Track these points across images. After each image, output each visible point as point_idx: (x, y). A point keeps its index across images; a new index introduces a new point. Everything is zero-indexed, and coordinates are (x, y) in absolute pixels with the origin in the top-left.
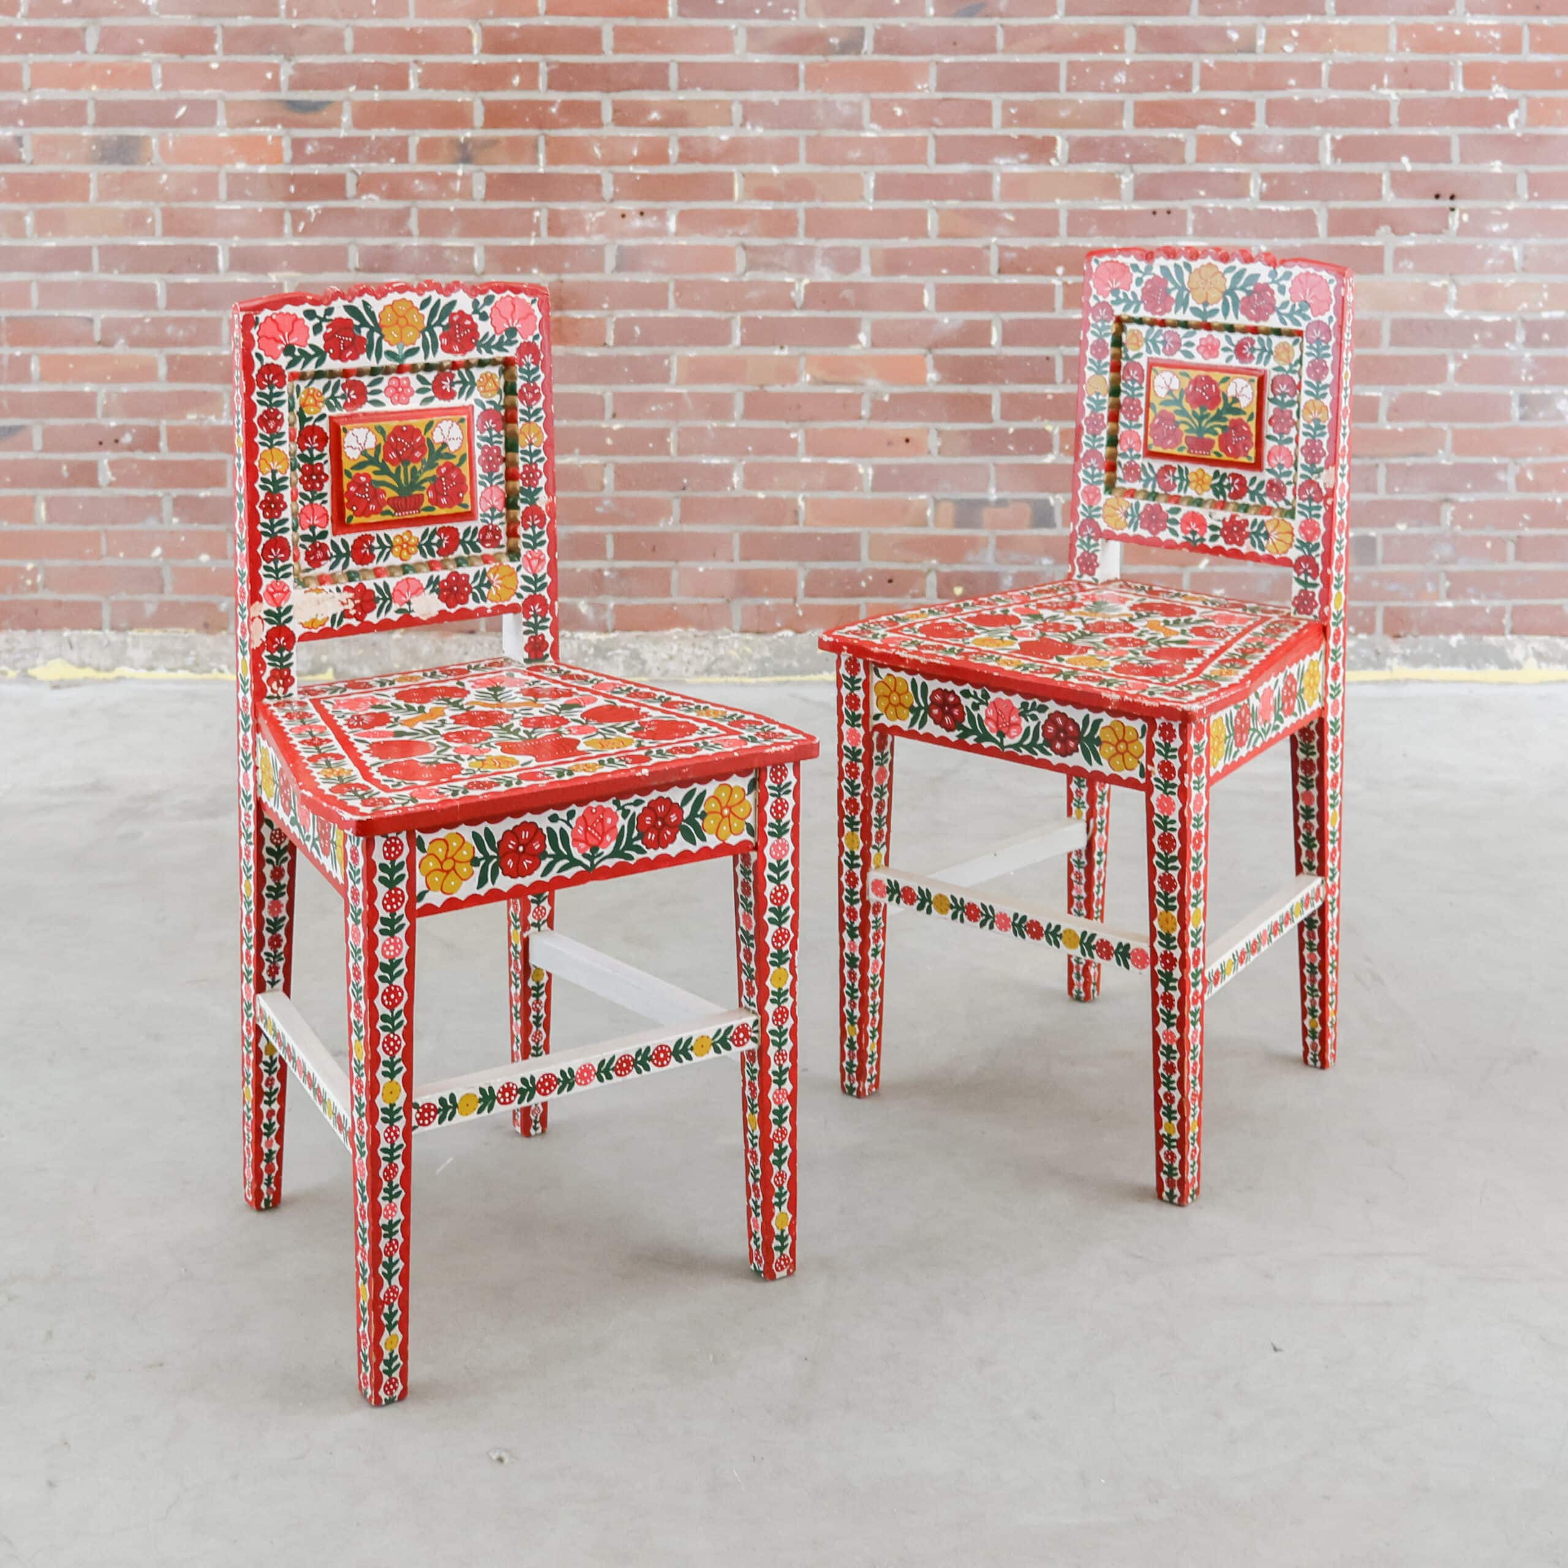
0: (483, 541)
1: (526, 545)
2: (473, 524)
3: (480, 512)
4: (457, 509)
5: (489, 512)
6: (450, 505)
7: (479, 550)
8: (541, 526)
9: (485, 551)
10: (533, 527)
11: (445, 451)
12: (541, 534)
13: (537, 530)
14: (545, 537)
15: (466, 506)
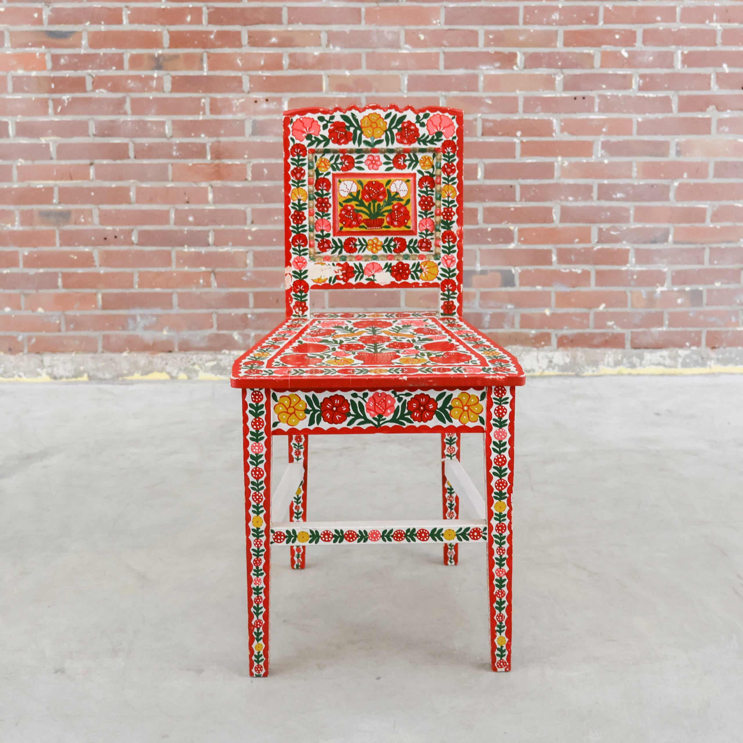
0: (421, 247)
1: (444, 252)
2: (414, 238)
3: (418, 231)
4: (403, 228)
5: (424, 232)
6: (399, 226)
7: (418, 252)
8: (453, 242)
9: (421, 252)
10: (449, 242)
11: (397, 196)
12: (453, 246)
13: (451, 244)
14: (456, 248)
15: (409, 227)
